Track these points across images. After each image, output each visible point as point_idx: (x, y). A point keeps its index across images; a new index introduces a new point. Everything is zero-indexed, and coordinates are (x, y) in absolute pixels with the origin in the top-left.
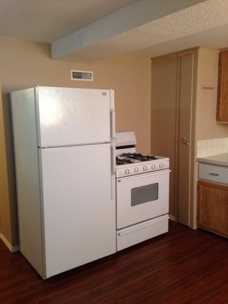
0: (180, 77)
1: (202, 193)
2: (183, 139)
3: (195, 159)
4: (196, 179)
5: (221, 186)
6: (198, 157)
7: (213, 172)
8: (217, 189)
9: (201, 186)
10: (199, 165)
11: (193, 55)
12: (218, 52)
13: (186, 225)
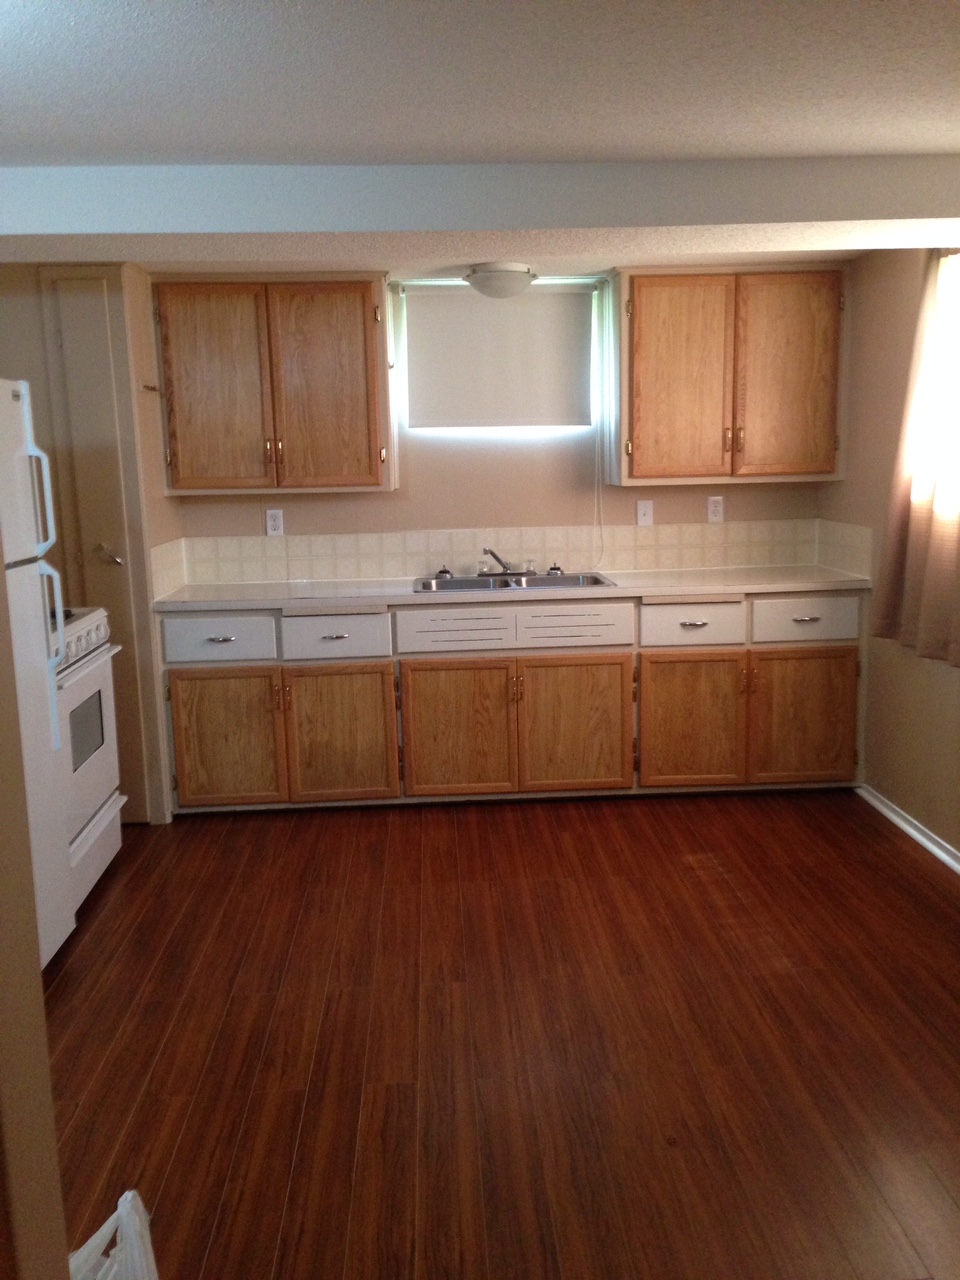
0: (61, 346)
1: (185, 704)
2: (100, 548)
3: (151, 606)
4: (159, 669)
5: (242, 670)
6: (158, 598)
7: (213, 636)
8: (232, 681)
9: (181, 685)
10: (162, 622)
11: (105, 282)
12: (149, 280)
13: (140, 820)
